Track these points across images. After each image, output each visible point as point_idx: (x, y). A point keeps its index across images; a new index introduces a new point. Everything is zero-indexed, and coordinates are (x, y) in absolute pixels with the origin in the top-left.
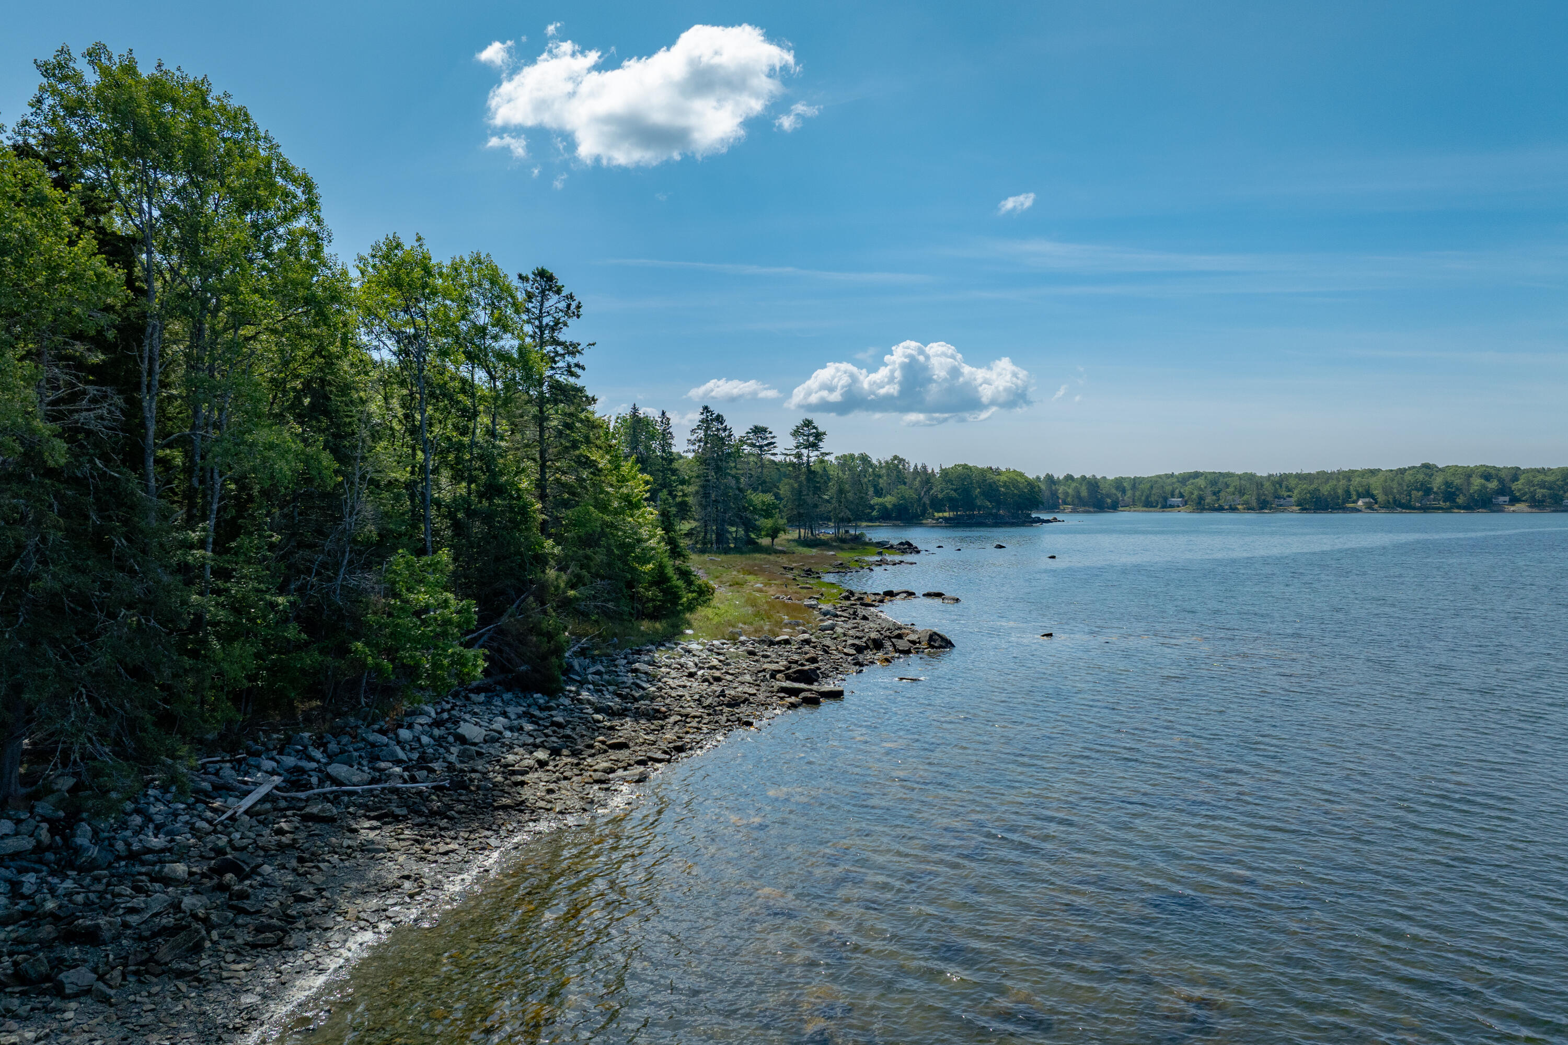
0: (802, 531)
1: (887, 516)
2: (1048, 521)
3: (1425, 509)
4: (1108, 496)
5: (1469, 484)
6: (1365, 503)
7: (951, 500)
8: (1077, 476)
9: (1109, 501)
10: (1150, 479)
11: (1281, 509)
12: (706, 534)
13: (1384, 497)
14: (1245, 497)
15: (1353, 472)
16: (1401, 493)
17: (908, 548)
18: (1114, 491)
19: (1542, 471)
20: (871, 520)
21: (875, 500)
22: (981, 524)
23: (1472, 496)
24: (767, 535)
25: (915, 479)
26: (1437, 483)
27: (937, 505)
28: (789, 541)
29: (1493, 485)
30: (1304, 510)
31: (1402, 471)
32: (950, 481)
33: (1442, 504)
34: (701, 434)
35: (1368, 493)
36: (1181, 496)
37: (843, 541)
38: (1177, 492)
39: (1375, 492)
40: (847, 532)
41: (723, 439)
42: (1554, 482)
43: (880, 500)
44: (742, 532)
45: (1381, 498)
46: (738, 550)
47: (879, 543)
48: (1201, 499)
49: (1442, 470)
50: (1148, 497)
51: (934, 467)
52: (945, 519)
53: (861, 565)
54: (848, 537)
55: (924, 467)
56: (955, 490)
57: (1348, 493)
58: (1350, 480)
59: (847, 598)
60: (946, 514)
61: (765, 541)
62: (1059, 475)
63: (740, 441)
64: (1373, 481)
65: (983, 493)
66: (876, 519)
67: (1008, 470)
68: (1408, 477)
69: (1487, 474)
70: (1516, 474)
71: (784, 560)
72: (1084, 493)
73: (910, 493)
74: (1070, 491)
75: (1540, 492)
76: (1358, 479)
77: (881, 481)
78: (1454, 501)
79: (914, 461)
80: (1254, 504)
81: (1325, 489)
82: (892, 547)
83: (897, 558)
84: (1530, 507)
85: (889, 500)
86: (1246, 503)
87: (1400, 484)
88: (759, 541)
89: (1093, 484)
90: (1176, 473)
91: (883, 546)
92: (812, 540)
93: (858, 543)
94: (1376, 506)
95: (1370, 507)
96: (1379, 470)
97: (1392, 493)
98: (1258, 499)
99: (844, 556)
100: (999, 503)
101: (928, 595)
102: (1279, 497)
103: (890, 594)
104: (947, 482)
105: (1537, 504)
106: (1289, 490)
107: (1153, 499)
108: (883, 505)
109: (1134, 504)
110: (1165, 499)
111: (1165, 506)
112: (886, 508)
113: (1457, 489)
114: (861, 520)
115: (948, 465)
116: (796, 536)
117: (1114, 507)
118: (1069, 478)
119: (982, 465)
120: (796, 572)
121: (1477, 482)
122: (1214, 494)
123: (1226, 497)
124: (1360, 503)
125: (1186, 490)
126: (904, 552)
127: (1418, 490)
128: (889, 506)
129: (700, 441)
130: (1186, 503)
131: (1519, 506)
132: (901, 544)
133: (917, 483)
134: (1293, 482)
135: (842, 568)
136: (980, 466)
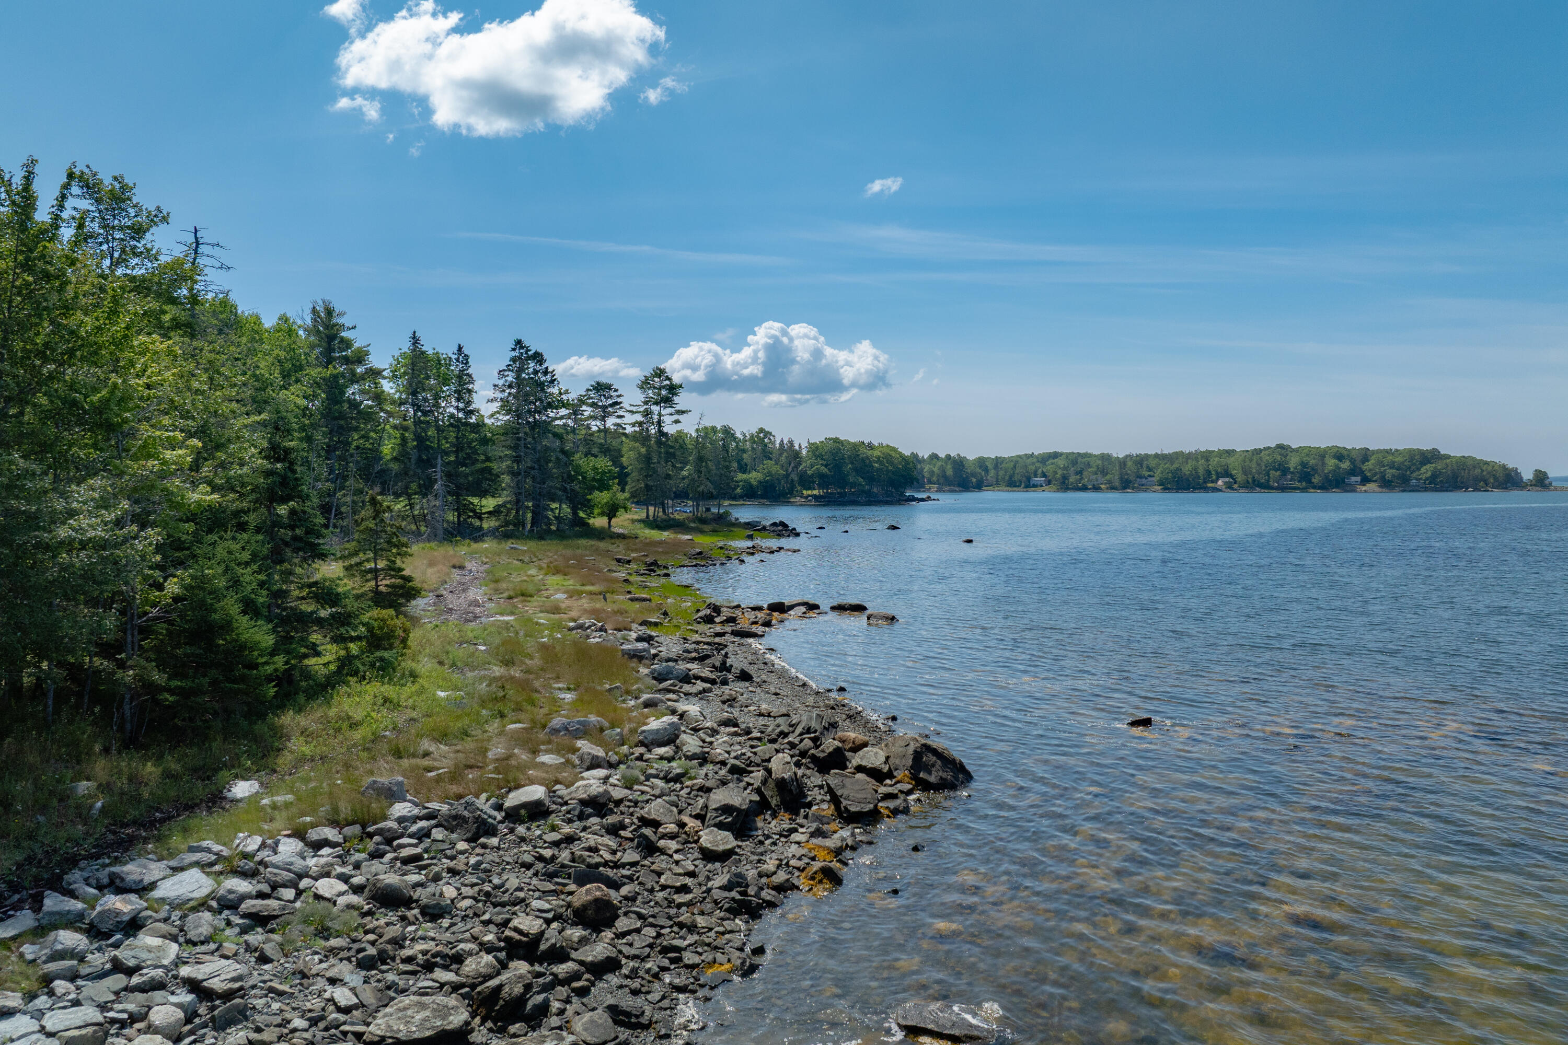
0: (651, 509)
1: (751, 494)
2: (923, 500)
3: (1283, 489)
4: (973, 475)
5: (1324, 464)
6: (1225, 483)
7: (822, 476)
8: (942, 455)
9: (974, 480)
10: (1011, 459)
11: (1143, 488)
12: (517, 512)
13: (1244, 477)
14: (1108, 477)
15: (1211, 452)
16: (1259, 473)
17: (783, 530)
18: (978, 470)
19: (1389, 452)
20: (734, 498)
21: (741, 476)
22: (854, 503)
23: (1326, 477)
24: (602, 514)
25: (781, 455)
26: (1293, 462)
27: (806, 481)
28: (633, 521)
29: (1346, 465)
30: (1166, 489)
31: (1257, 452)
32: (821, 456)
33: (1298, 484)
34: (511, 377)
35: (1226, 473)
36: (1044, 475)
37: (703, 521)
38: (1040, 471)
39: (1234, 472)
40: (708, 510)
41: (542, 384)
42: (1403, 463)
43: (745, 476)
44: (566, 509)
45: (1240, 478)
46: (560, 535)
47: (748, 524)
48: (1065, 478)
49: (1296, 450)
50: (1011, 477)
51: (802, 442)
52: (815, 497)
53: (729, 556)
54: (709, 515)
55: (791, 443)
56: (826, 466)
57: (1208, 473)
58: (1208, 460)
59: (709, 620)
60: (816, 492)
61: (599, 522)
62: (924, 454)
63: (579, 400)
64: (1230, 460)
65: (856, 470)
66: (741, 497)
67: (881, 445)
68: (1266, 458)
69: (1340, 455)
70: (1366, 454)
71: (619, 549)
72: (950, 472)
73: (776, 469)
74: (935, 470)
75: (1390, 473)
76: (1217, 459)
77: (745, 456)
78: (1309, 481)
79: (780, 435)
80: (1117, 484)
81: (1187, 469)
82: (764, 528)
83: (774, 543)
84: (1380, 487)
85: (754, 477)
86: (1109, 482)
87: (1258, 465)
88: (591, 521)
89: (959, 463)
90: (1036, 453)
91: (753, 528)
92: (663, 521)
93: (722, 524)
94: (1235, 486)
95: (1230, 487)
96: (1234, 451)
97: (1251, 473)
98: (1121, 479)
99: (704, 541)
100: (871, 480)
101: (840, 608)
102: (1140, 477)
103: (780, 608)
104: (817, 457)
105: (1387, 484)
106: (1150, 470)
107: (1016, 478)
108: (747, 481)
109: (998, 484)
110: (1029, 479)
111: (1029, 485)
112: (751, 486)
113: (1313, 469)
114: (724, 498)
115: (817, 439)
116: (643, 515)
117: (979, 487)
118: (934, 457)
119: (853, 439)
120: (634, 566)
121: (1331, 462)
122: (1077, 473)
123: (1089, 477)
124: (1220, 482)
125: (1049, 468)
126: (780, 535)
127: (1276, 470)
128: (754, 483)
129: (510, 386)
130: (1049, 483)
131: (1371, 486)
132: (774, 524)
133: (783, 458)
134: (1153, 463)
135: (701, 559)
136: (852, 440)
